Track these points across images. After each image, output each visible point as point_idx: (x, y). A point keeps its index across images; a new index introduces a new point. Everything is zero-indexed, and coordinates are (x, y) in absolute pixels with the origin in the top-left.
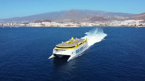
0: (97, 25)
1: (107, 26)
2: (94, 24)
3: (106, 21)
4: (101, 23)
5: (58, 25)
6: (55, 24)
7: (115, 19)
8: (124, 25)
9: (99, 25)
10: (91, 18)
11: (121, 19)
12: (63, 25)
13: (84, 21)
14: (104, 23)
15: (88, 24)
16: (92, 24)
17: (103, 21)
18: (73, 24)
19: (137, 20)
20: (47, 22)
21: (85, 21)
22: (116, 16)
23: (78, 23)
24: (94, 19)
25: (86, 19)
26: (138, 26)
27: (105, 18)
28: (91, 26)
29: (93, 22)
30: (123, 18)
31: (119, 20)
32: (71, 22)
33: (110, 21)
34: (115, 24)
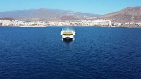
0: (67, 24)
1: (78, 25)
2: (64, 24)
3: (76, 21)
4: (71, 22)
5: (21, 24)
6: (17, 23)
7: (85, 19)
8: (95, 25)
9: (69, 24)
10: (61, 17)
11: (89, 18)
12: (27, 25)
13: (53, 20)
14: (75, 23)
15: (57, 23)
16: (61, 23)
17: (73, 21)
18: (40, 24)
19: (106, 19)
20: (7, 21)
21: (55, 20)
22: (84, 16)
23: (47, 22)
24: (64, 19)
25: (56, 18)
26: (112, 26)
27: (75, 17)
28: (61, 25)
29: (63, 21)
30: (91, 18)
31: (88, 20)
32: (40, 20)
33: (80, 20)
34: (86, 24)
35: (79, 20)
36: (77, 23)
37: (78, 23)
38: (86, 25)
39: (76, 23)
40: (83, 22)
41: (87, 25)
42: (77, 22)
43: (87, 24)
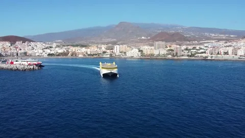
3: (188, 42)
4: (174, 47)
7: (209, 39)
22: (206, 34)
25: (143, 38)
27: (186, 36)
30: (223, 36)
33: (198, 41)
34: (222, 51)
35: (195, 40)
36: (190, 47)
37: (194, 48)
38: (222, 57)
39: (186, 49)
40: (206, 45)
41: (226, 57)
42: (190, 45)
43: (226, 53)
